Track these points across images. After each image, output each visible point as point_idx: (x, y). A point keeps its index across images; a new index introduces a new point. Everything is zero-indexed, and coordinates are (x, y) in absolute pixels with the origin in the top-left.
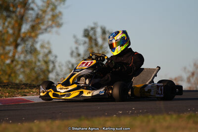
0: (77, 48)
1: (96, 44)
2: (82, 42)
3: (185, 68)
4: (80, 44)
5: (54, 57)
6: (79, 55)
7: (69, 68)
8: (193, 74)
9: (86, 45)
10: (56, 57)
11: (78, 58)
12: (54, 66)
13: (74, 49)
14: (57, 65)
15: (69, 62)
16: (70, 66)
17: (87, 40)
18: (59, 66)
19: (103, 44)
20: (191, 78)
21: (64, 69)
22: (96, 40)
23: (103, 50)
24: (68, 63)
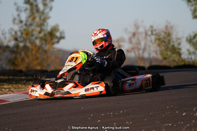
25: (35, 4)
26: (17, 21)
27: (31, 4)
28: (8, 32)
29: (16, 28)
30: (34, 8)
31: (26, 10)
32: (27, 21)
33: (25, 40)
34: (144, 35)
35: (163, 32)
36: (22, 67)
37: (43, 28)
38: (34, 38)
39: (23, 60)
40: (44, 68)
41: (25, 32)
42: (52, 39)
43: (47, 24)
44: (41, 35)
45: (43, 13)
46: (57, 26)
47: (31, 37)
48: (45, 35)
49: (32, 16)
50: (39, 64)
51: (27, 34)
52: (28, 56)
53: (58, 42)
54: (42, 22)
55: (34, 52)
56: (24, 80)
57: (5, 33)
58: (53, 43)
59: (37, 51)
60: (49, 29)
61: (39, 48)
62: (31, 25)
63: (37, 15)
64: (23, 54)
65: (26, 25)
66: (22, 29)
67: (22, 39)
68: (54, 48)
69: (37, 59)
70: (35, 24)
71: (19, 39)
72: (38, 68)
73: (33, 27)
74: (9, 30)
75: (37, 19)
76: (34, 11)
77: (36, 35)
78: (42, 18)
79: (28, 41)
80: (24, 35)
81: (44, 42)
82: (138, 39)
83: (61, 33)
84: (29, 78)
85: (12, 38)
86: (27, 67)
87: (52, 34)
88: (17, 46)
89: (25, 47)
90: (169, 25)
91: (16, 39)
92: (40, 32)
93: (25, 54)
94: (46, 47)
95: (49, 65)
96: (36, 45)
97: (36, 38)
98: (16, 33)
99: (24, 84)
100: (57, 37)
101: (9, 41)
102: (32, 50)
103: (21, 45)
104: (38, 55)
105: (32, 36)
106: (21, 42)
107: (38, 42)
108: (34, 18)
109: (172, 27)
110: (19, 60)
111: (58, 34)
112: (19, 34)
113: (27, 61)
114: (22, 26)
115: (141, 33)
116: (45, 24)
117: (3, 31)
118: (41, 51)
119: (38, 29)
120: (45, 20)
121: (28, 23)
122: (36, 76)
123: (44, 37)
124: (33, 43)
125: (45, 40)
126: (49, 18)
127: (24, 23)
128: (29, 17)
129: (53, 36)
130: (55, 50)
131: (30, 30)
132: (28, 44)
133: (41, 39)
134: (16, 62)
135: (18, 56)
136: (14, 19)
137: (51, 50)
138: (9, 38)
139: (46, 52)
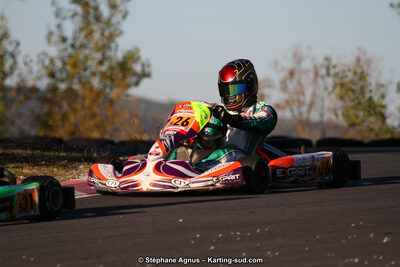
0: (59, 26)
1: (98, 18)
2: (69, 14)
3: (276, 63)
4: (64, 18)
5: (14, 45)
6: (64, 40)
7: (46, 68)
8: (292, 74)
9: (78, 19)
10: (18, 44)
11: (62, 46)
12: (15, 63)
13: (54, 28)
14: (20, 60)
15: (45, 54)
16: (47, 62)
17: (78, 9)
18: (26, 64)
19: (112, 16)
20: (288, 82)
21: (36, 68)
22: (96, 8)
23: (112, 28)
24: (42, 57)
25: (93, 4)
26: (55, 38)
27: (86, 5)
28: (36, 59)
29: (54, 51)
30: (92, 11)
31: (74, 15)
32: (75, 39)
33: (70, 77)
34: (312, 75)
35: (349, 70)
36: (63, 133)
37: (108, 53)
38: (88, 73)
39: (65, 117)
40: (107, 137)
41: (71, 61)
42: (125, 77)
43: (117, 46)
44: (104, 68)
45: (108, 23)
46: (137, 50)
47: (82, 72)
48: (111, 68)
49: (86, 28)
50: (97, 127)
51: (75, 65)
52: (75, 111)
53: (137, 84)
54: (105, 41)
55: (87, 102)
56: (63, 159)
57: (31, 61)
58: (128, 86)
59: (94, 101)
60: (120, 56)
61: (99, 94)
62: (83, 46)
63: (95, 27)
64: (65, 105)
65: (73, 46)
66: (65, 54)
67: (64, 75)
68: (127, 96)
69: (93, 116)
70: (91, 45)
71: (58, 75)
72: (96, 135)
73: (87, 52)
74: (38, 56)
75: (97, 36)
76: (91, 18)
77: (94, 68)
78: (107, 33)
79: (75, 81)
80: (68, 67)
81: (108, 82)
82: (300, 83)
83: (143, 65)
84: (74, 154)
85: (44, 72)
86: (73, 133)
87: (124, 66)
88: (54, 89)
89: (70, 90)
90: (363, 57)
91: (52, 75)
92: (101, 63)
93: (70, 105)
94: (113, 94)
95: (116, 130)
96: (91, 89)
97: (94, 74)
98: (52, 61)
99: (65, 166)
100: (135, 74)
101: (39, 78)
102: (84, 98)
103: (62, 86)
104: (96, 109)
105: (85, 69)
106: (63, 81)
107: (96, 82)
108: (90, 34)
109: (369, 62)
110: (58, 117)
111: (138, 68)
112: (59, 64)
113: (72, 119)
114: (66, 49)
115: (306, 72)
116: (113, 45)
117: (27, 56)
118: (101, 100)
119: (98, 56)
120: (111, 38)
121: (78, 44)
122: (89, 151)
123: (109, 73)
124: (85, 84)
125: (111, 79)
126: (121, 33)
127: (69, 42)
128: (81, 30)
129: (127, 70)
130: (130, 99)
131: (81, 56)
132: (76, 87)
133: (104, 75)
134: (51, 122)
135: (56, 109)
136: (51, 34)
137: (123, 98)
138: (39, 71)
139: (111, 102)
